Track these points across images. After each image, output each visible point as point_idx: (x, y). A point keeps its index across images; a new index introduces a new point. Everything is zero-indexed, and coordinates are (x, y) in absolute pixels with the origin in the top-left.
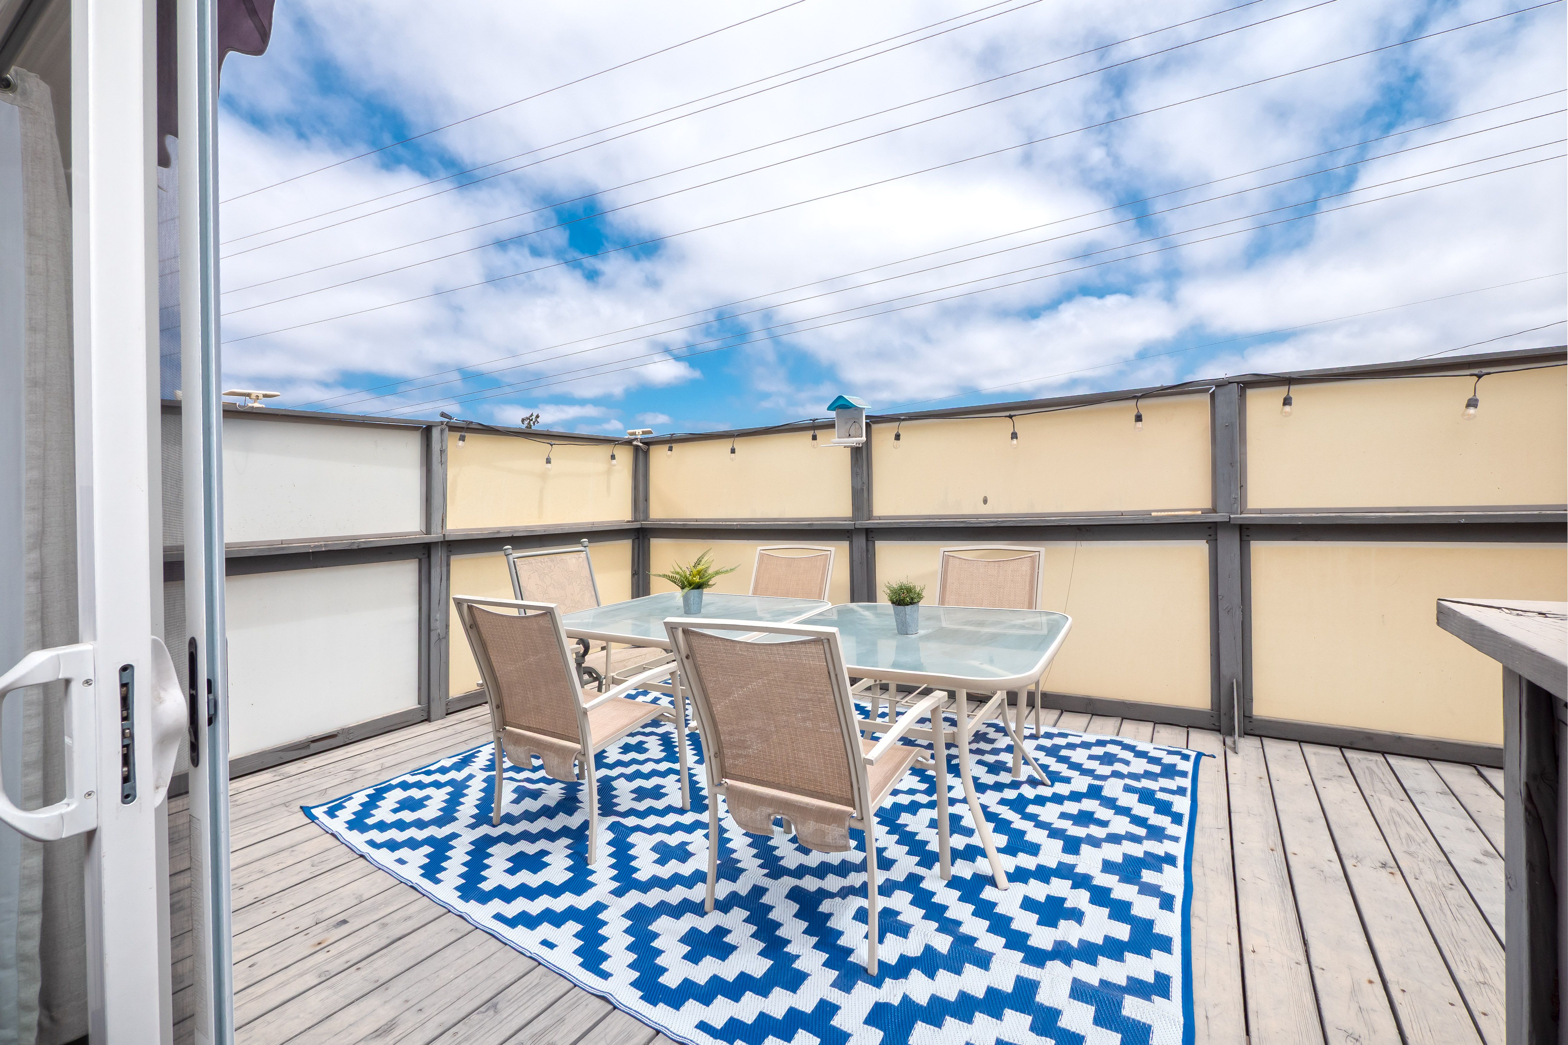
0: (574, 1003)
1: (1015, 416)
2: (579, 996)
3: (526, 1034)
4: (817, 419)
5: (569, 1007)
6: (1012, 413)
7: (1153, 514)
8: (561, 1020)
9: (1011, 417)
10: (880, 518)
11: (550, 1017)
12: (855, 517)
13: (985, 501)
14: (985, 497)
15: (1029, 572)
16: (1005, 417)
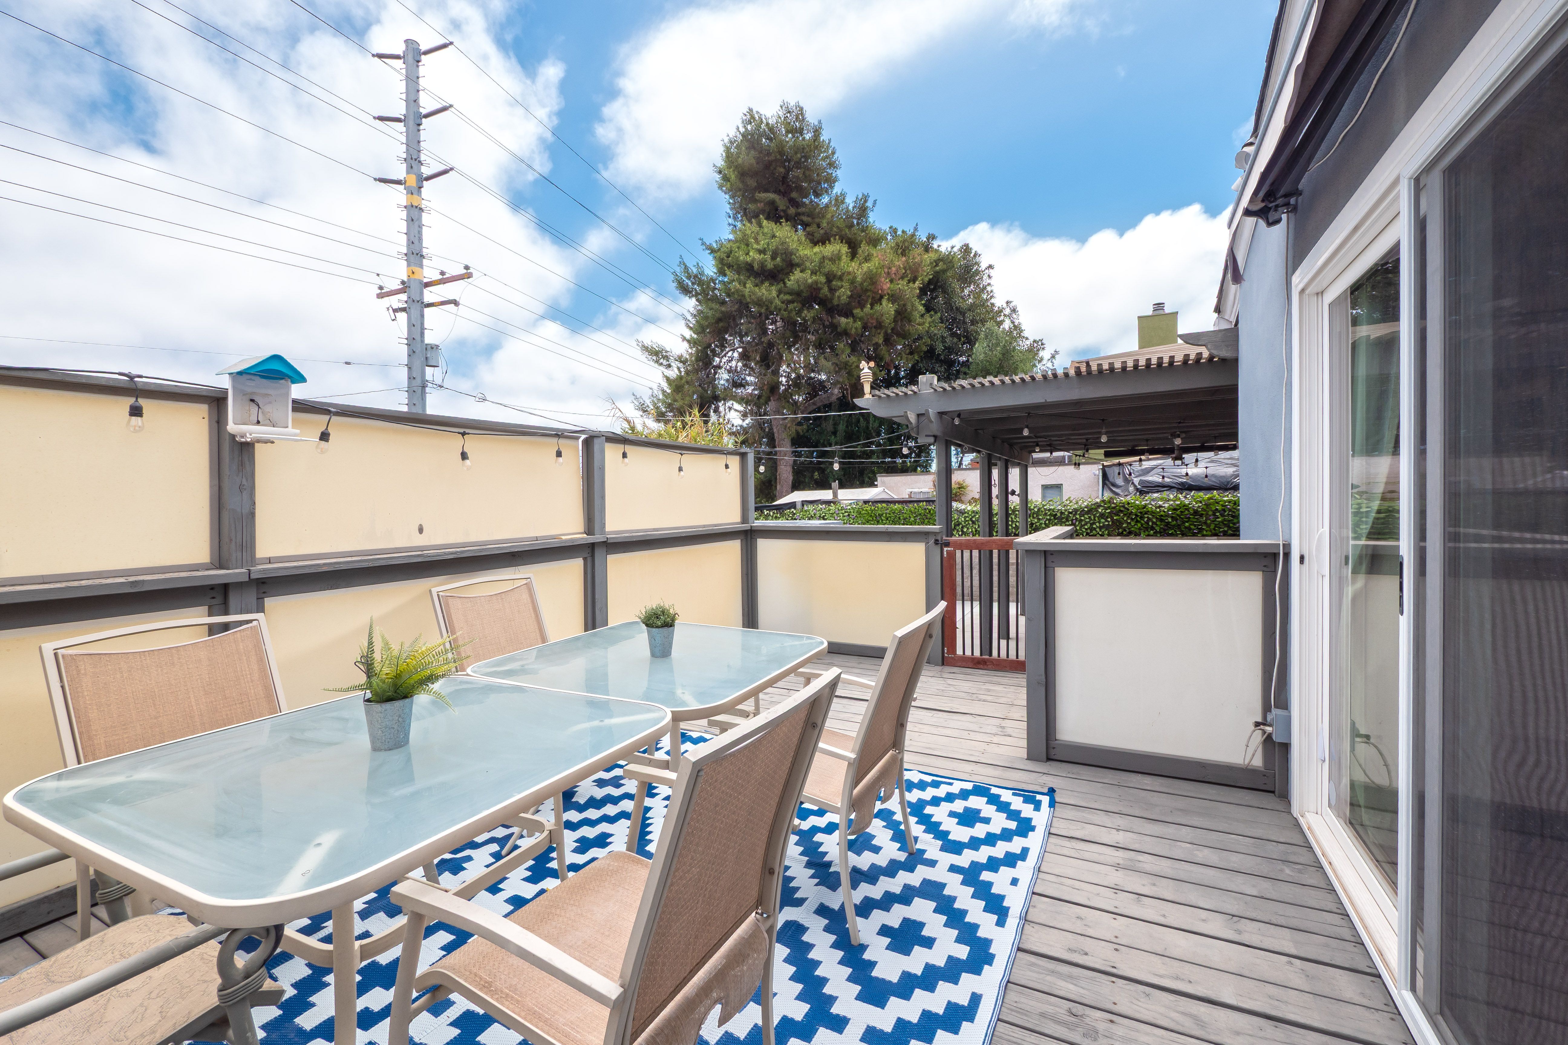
0: (1018, 1012)
1: (468, 434)
2: (1009, 1012)
3: (1073, 1036)
4: (141, 377)
5: (1026, 1015)
6: (467, 431)
7: (564, 537)
8: (1043, 1015)
9: (463, 434)
10: (270, 560)
11: (1043, 1025)
12: (220, 562)
13: (421, 530)
14: (421, 525)
15: (529, 600)
16: (459, 433)
